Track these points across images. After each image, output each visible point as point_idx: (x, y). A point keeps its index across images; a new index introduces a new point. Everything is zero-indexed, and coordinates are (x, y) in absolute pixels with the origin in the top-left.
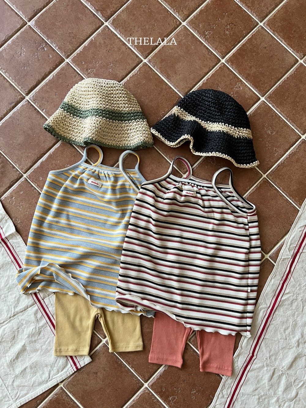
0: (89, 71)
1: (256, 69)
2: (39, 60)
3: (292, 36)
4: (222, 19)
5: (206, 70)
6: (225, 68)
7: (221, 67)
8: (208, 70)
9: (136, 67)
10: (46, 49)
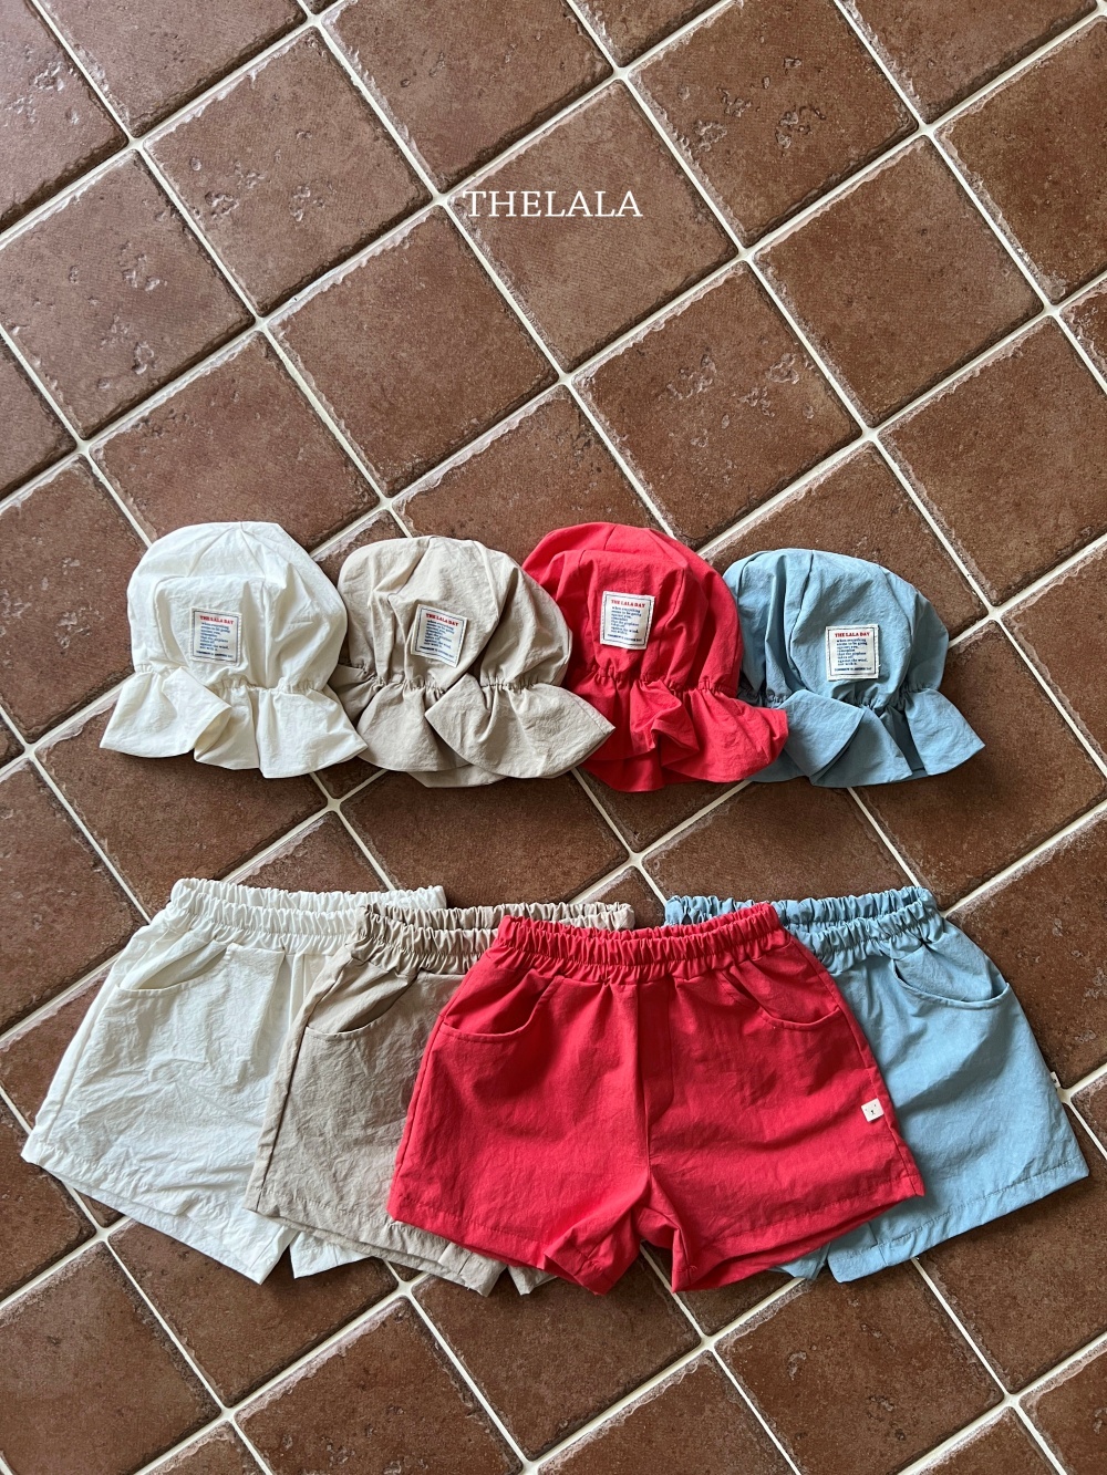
0: (215, 203)
1: (869, 311)
2: (27, 126)
3: (1039, 202)
4: (777, 82)
5: (672, 282)
6: (748, 287)
7: (733, 279)
8: (679, 281)
9: (402, 221)
10: (60, 89)
